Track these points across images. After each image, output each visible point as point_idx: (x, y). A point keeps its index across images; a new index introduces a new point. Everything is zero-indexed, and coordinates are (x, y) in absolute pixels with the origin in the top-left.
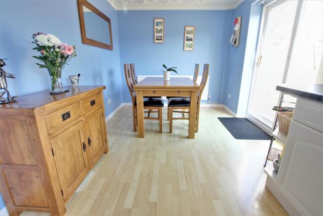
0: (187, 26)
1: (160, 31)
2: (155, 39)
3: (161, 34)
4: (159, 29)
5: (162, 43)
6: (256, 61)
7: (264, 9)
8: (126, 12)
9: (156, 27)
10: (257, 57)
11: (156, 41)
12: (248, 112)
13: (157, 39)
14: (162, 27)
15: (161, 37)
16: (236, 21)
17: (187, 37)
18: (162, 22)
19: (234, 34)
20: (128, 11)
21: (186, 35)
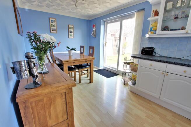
0: (70, 25)
1: (54, 26)
2: (51, 30)
3: (55, 28)
4: (53, 25)
5: (56, 33)
6: (105, 44)
7: (105, 23)
8: (27, 11)
9: (51, 23)
10: (105, 42)
11: (52, 32)
12: (104, 66)
13: (52, 31)
14: (55, 24)
15: (55, 29)
16: (94, 26)
17: (70, 31)
18: (55, 21)
19: (93, 32)
20: (29, 10)
21: (70, 30)
